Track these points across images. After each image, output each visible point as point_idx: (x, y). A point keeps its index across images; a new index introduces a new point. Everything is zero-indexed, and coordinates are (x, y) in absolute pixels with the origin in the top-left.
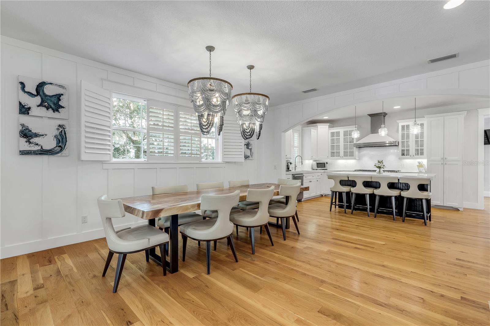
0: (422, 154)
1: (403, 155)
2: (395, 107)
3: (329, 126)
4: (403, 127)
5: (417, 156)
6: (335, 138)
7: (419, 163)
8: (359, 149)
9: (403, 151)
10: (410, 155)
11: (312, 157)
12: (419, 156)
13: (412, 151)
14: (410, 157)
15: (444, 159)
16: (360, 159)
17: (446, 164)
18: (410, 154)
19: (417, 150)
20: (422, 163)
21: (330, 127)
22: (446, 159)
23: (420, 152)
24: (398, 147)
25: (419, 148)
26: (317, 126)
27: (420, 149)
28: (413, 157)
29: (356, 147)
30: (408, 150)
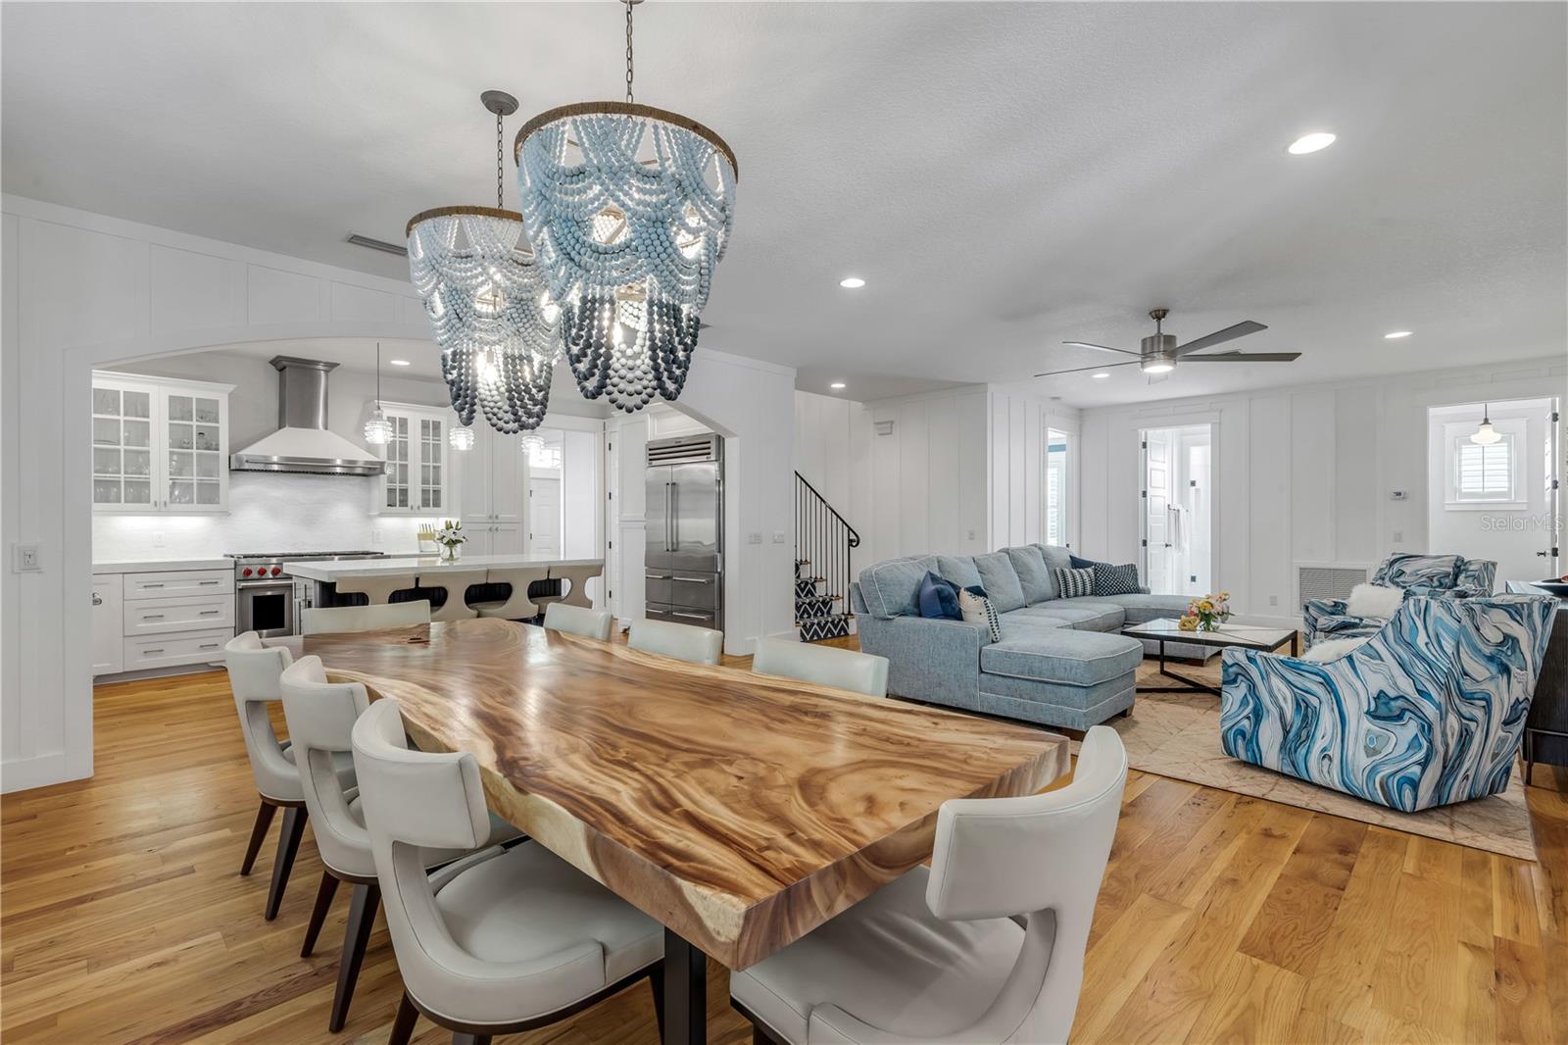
0: (437, 504)
1: (392, 503)
2: (396, 362)
5: (425, 509)
6: (122, 418)
7: (425, 527)
9: (391, 491)
10: (409, 504)
12: (431, 509)
13: (415, 497)
14: (410, 511)
15: (494, 518)
17: (497, 529)
18: (410, 502)
19: (425, 492)
22: (497, 517)
23: (432, 500)
25: (431, 487)
27: (433, 490)
28: (417, 511)
30: (404, 492)
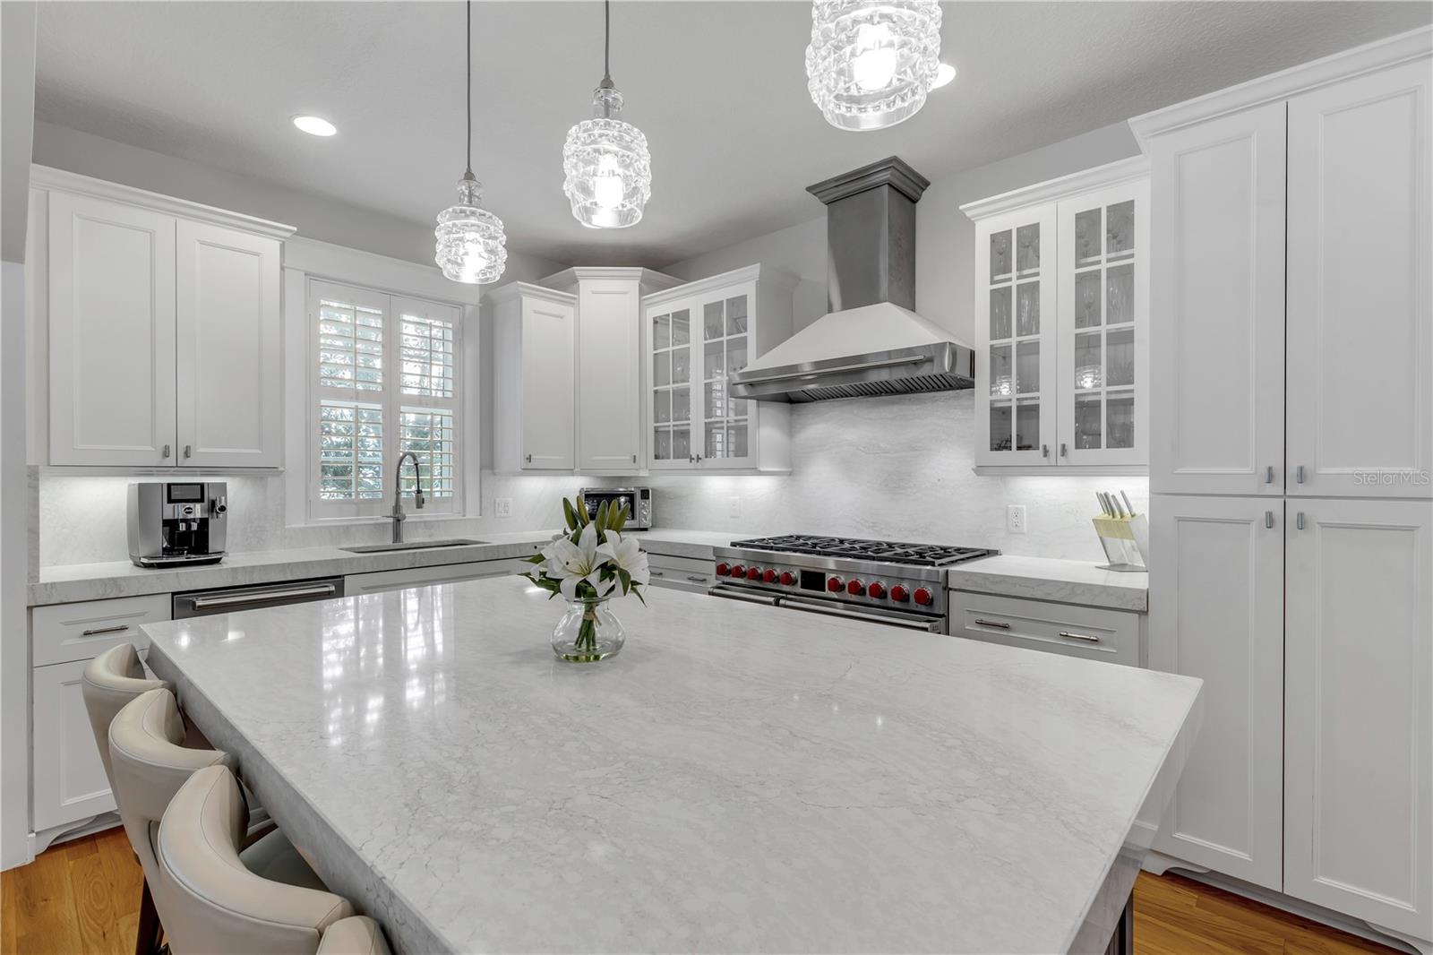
0: (1122, 437)
1: (1001, 444)
3: (644, 280)
4: (999, 243)
5: (1088, 455)
6: (671, 349)
7: (1106, 500)
8: (791, 412)
9: (1000, 414)
10: (1042, 444)
11: (529, 459)
12: (1104, 454)
13: (1057, 424)
14: (1044, 462)
15: (1283, 480)
16: (792, 469)
17: (1302, 523)
18: (1044, 439)
19: (1084, 409)
20: (1126, 511)
21: (647, 288)
22: (1302, 476)
23: (1105, 427)
24: (973, 394)
25: (1103, 392)
26: (575, 281)
27: (1109, 403)
28: (1062, 461)
29: (760, 399)
30: (1029, 414)
